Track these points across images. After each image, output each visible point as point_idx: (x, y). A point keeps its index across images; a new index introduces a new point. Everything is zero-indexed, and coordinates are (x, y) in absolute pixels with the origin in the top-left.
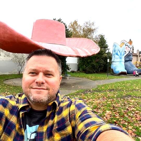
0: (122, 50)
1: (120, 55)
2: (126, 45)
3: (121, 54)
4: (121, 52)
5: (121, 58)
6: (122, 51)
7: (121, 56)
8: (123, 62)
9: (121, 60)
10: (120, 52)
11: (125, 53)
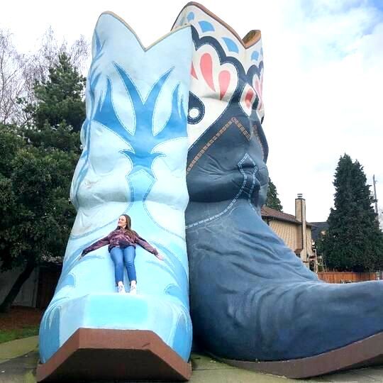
0: (156, 78)
1: (130, 125)
2: (198, 41)
3: (144, 116)
4: (144, 94)
5: (140, 157)
6: (157, 88)
7: (144, 140)
8: (166, 199)
9: (141, 179)
10: (131, 89)
11: (195, 113)
